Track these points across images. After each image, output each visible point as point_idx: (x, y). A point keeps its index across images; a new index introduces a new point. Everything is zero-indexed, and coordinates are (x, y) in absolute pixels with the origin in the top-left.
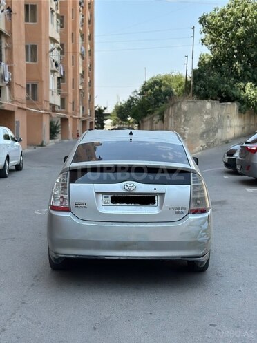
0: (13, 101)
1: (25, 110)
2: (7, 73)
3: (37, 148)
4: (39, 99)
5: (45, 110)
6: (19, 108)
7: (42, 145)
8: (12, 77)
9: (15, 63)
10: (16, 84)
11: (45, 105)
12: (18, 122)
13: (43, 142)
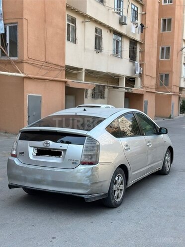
0: (143, 87)
1: (154, 93)
2: (139, 68)
3: (166, 119)
4: (170, 85)
5: (174, 93)
6: (147, 92)
7: (170, 118)
8: (143, 71)
9: (146, 61)
10: (146, 75)
11: (175, 89)
12: (147, 102)
13: (171, 115)
